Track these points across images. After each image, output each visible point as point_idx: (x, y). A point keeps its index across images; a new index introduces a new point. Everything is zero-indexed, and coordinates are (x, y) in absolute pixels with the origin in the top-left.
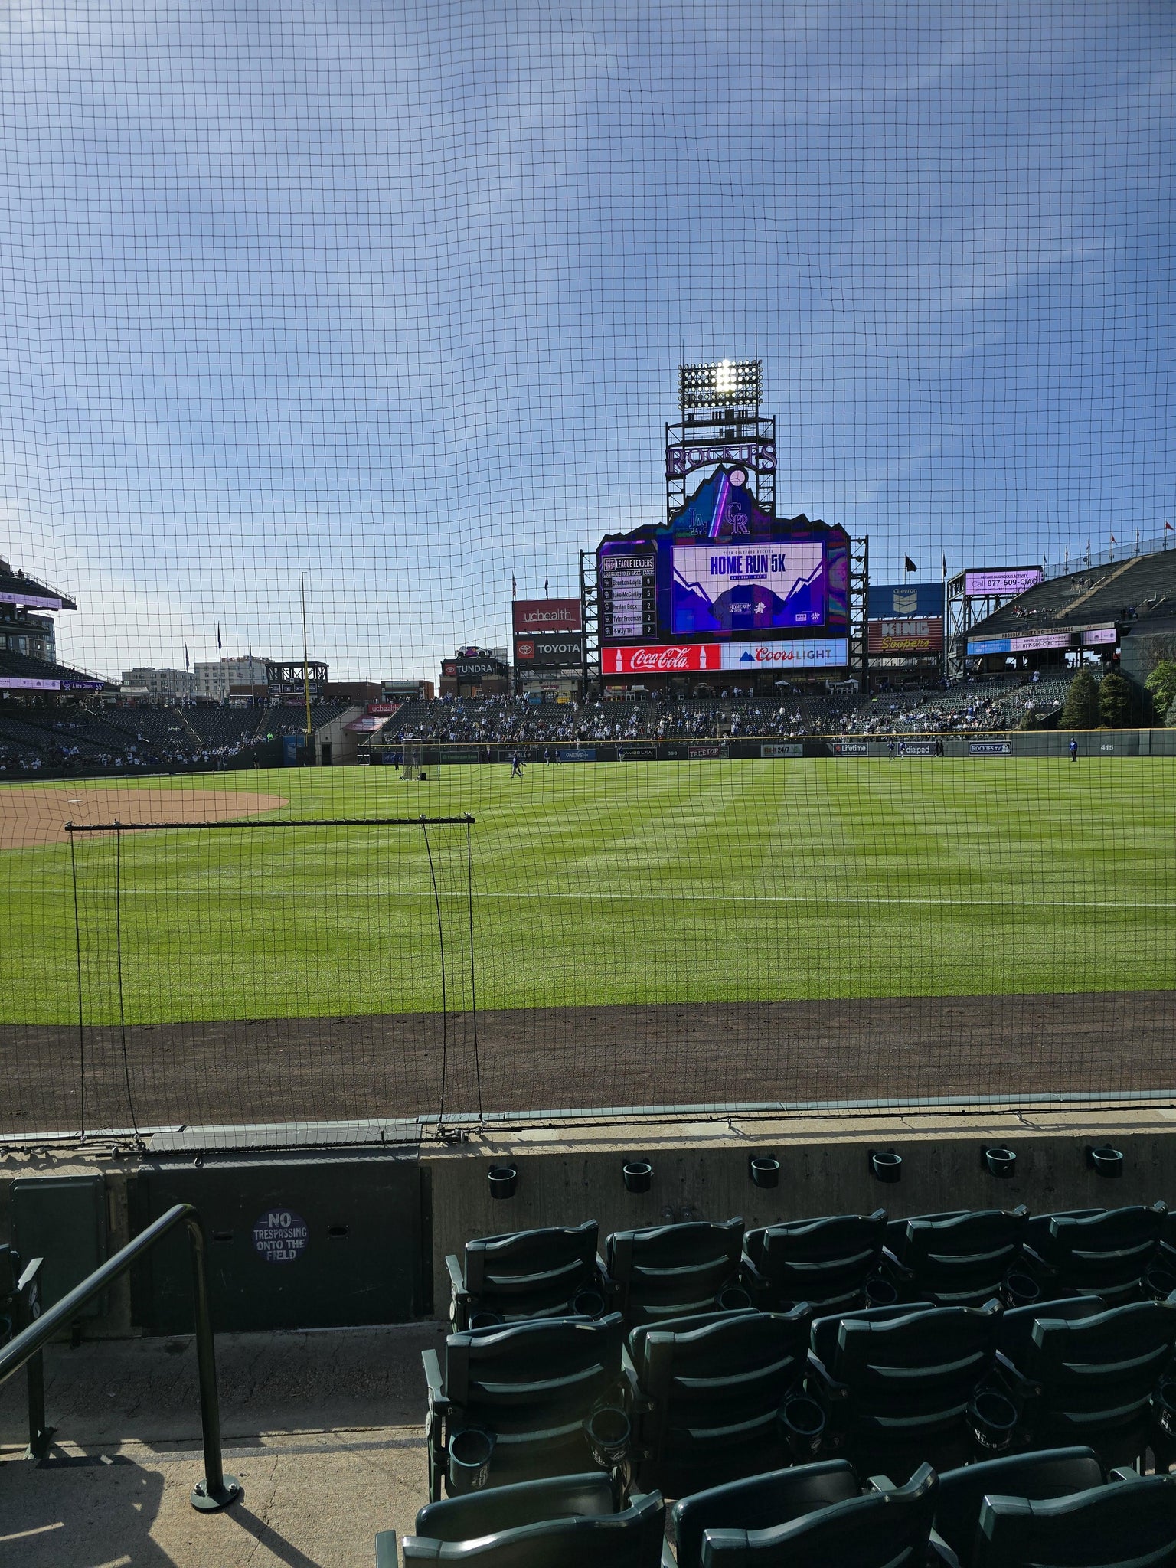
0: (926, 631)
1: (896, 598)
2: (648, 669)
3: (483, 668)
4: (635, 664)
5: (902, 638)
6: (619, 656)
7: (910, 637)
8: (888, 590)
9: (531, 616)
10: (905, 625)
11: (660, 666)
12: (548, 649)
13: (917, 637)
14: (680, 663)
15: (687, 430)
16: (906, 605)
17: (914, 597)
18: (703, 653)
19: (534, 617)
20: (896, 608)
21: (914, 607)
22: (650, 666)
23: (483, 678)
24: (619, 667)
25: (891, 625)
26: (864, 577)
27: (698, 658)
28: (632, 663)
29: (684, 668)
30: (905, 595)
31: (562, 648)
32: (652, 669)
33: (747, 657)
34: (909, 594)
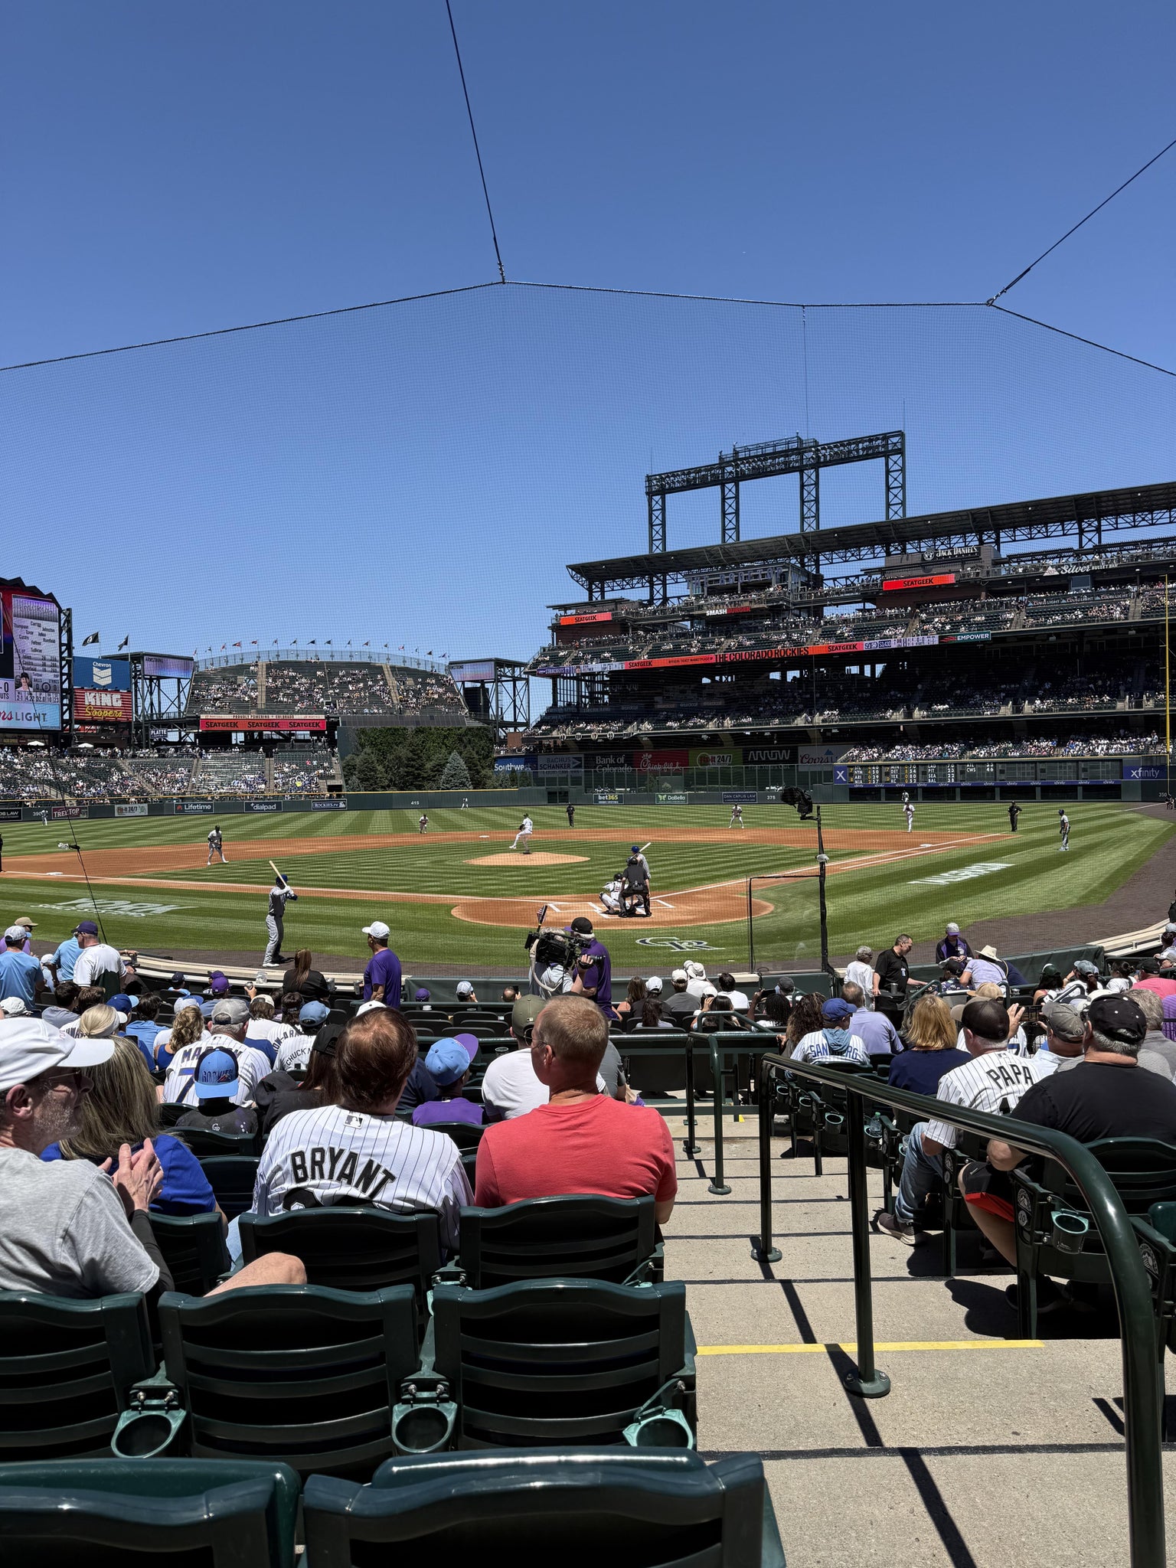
0: (119, 704)
1: (95, 670)
5: (102, 708)
7: (106, 707)
8: (88, 662)
10: (103, 695)
13: (113, 708)
16: (103, 676)
17: (109, 672)
20: (96, 679)
21: (109, 681)
25: (93, 694)
26: (69, 647)
30: (102, 668)
34: (105, 668)
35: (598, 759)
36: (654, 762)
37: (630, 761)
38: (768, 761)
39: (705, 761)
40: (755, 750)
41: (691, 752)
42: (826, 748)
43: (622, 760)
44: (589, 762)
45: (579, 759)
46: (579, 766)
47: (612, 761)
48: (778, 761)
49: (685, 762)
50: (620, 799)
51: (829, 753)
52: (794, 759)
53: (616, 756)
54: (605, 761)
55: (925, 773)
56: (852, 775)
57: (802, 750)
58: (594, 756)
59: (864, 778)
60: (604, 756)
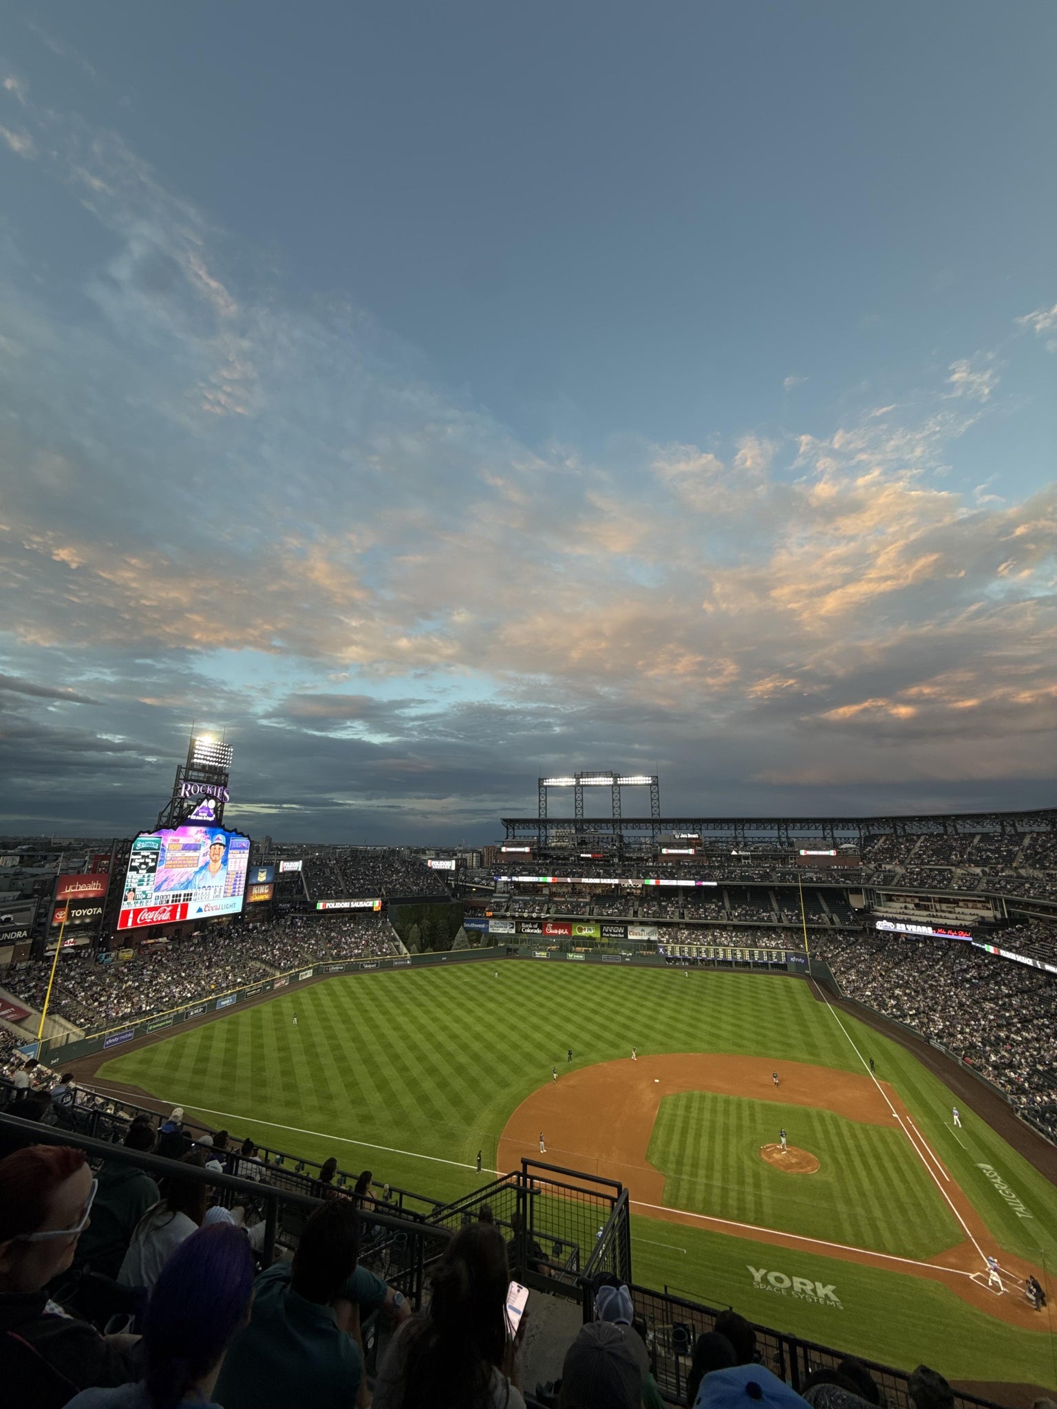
0: (267, 891)
2: (146, 923)
3: (19, 935)
4: (141, 920)
6: (131, 915)
9: (71, 887)
10: (261, 887)
11: (155, 920)
12: (79, 913)
13: (263, 894)
14: (166, 917)
15: (190, 773)
16: (262, 877)
17: (265, 874)
18: (179, 910)
19: (74, 888)
20: (259, 879)
21: (264, 879)
22: (148, 921)
23: (19, 943)
24: (130, 923)
25: (256, 887)
27: (176, 912)
28: (138, 921)
29: (168, 920)
30: (262, 872)
31: (90, 912)
32: (150, 922)
33: (200, 910)
35: (523, 925)
36: (553, 928)
37: (540, 927)
38: (613, 933)
39: (580, 930)
40: (606, 926)
41: (573, 925)
42: (641, 928)
43: (536, 926)
44: (518, 925)
45: (513, 924)
46: (512, 928)
47: (531, 926)
48: (618, 933)
49: (570, 931)
50: (547, 955)
51: (643, 930)
52: (626, 930)
53: (533, 924)
54: (527, 926)
55: (701, 952)
56: (666, 950)
57: (630, 928)
58: (521, 923)
59: (672, 952)
60: (526, 923)
